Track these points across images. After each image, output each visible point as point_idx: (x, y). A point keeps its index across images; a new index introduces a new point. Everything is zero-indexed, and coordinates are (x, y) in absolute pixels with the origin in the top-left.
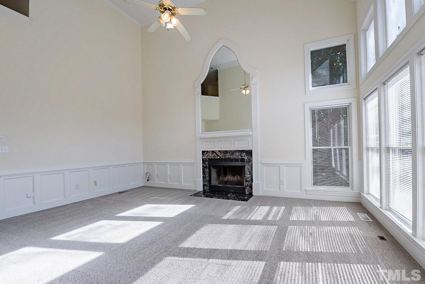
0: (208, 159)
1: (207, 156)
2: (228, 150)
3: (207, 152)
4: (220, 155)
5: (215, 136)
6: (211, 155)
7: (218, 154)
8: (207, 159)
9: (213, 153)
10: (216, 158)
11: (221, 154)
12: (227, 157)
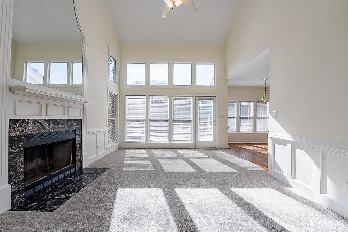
0: (24, 136)
1: (23, 131)
2: (59, 119)
3: (23, 121)
4: (48, 127)
5: (41, 93)
6: (31, 128)
7: (44, 124)
8: (22, 136)
9: (35, 124)
10: (40, 132)
11: (49, 125)
12: (57, 130)
